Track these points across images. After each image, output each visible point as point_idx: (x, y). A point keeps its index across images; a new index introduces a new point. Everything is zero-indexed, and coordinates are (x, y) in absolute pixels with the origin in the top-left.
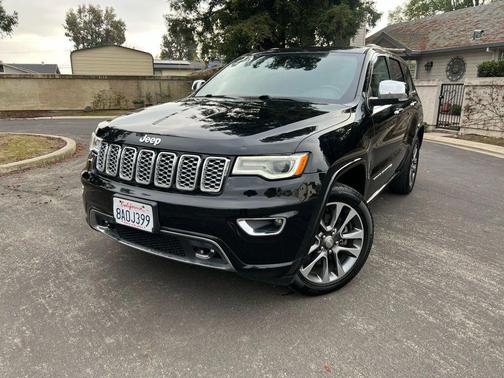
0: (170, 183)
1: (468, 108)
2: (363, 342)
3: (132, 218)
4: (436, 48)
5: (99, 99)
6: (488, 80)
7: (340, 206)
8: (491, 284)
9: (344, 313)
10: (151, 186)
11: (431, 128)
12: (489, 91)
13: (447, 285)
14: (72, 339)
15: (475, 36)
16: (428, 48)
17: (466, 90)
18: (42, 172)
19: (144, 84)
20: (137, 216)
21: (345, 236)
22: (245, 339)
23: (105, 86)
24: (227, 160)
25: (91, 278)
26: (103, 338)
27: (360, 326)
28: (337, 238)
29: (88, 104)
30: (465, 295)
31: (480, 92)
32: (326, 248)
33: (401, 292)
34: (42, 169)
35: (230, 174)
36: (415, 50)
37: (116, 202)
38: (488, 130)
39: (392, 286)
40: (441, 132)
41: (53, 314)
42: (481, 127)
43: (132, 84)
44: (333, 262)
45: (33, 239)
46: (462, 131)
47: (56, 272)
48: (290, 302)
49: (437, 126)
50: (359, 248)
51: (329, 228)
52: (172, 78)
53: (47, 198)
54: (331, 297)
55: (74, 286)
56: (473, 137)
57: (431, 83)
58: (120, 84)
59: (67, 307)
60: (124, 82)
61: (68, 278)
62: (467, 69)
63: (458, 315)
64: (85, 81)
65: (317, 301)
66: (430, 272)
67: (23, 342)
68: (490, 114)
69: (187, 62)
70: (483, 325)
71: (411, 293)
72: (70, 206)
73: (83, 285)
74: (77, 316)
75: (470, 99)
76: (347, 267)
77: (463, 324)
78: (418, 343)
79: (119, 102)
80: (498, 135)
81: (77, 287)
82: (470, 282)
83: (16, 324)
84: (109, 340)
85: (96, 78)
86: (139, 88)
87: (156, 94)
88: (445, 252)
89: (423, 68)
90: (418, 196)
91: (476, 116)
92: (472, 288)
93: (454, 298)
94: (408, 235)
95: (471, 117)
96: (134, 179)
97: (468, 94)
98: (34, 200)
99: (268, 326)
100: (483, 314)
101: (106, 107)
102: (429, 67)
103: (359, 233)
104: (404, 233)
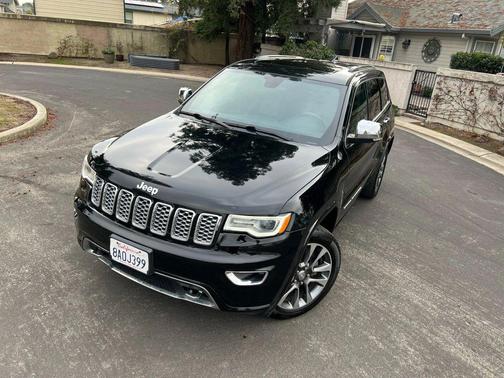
0: (165, 231)
1: (437, 98)
2: (323, 369)
3: (128, 258)
4: (414, 27)
5: (65, 45)
6: (459, 73)
7: (314, 246)
8: (433, 308)
9: (310, 339)
10: (147, 232)
11: (401, 112)
12: (458, 83)
13: (397, 309)
14: (72, 363)
15: (454, 19)
16: (408, 26)
17: (438, 79)
18: (15, 149)
19: (115, 32)
20: (133, 258)
21: (316, 270)
22: (225, 365)
23: (72, 31)
24: (220, 218)
25: (82, 292)
26: (99, 364)
27: (323, 352)
28: (309, 271)
29: (53, 49)
30: (411, 320)
31: (450, 83)
32: (298, 280)
33: (359, 315)
34: (14, 145)
35: (221, 229)
36: (395, 26)
37: (113, 243)
38: (452, 121)
39: (352, 309)
40: (410, 117)
41: (51, 335)
42: (447, 117)
43: (102, 32)
44: (303, 291)
45: (19, 243)
46: (429, 119)
47: (47, 284)
48: (264, 325)
49: (407, 110)
50: (326, 279)
51: (303, 265)
52: (146, 29)
53: (25, 187)
54: (299, 320)
55: (67, 302)
56: (438, 127)
57: (406, 68)
58: (88, 31)
59: (62, 327)
60: (94, 28)
61: (59, 292)
62: (442, 52)
63: (402, 341)
64: (50, 24)
65: (287, 324)
66: (384, 293)
67: (27, 365)
68: (457, 107)
69: (160, 6)
70: (422, 352)
71: (366, 317)
72: (50, 200)
73: (75, 301)
74: (73, 337)
75: (440, 89)
76: (314, 294)
77: (405, 351)
78: (368, 371)
79: (87, 50)
80: (461, 127)
81: (70, 304)
82: (416, 306)
83: (18, 346)
84: (106, 366)
85: (62, 21)
86: (109, 36)
87: (128, 45)
88: (399, 270)
89: (400, 46)
90: (382, 202)
91: (443, 106)
92: (418, 311)
93: (401, 322)
94: (369, 250)
95: (439, 106)
96: (130, 222)
97: (439, 83)
98: (12, 188)
99: (245, 351)
100: (423, 341)
101: (73, 55)
102: (406, 45)
103: (327, 266)
104: (366, 247)
